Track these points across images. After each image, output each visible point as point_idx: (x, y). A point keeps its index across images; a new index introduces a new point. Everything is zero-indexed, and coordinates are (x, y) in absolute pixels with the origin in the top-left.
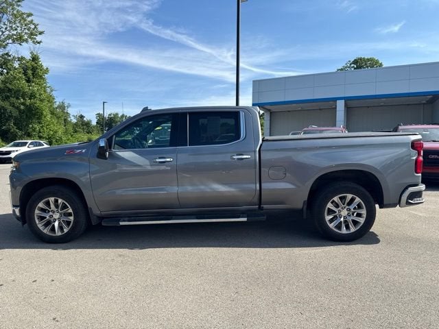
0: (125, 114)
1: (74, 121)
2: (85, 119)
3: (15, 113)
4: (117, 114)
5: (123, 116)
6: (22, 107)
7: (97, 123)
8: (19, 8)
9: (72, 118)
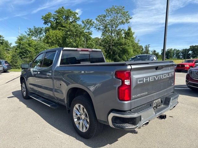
0: (176, 49)
1: (151, 53)
2: (156, 52)
3: (119, 51)
4: (172, 49)
5: (174, 50)
6: (121, 49)
7: (162, 54)
8: (124, 10)
9: (150, 52)
